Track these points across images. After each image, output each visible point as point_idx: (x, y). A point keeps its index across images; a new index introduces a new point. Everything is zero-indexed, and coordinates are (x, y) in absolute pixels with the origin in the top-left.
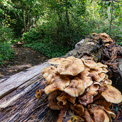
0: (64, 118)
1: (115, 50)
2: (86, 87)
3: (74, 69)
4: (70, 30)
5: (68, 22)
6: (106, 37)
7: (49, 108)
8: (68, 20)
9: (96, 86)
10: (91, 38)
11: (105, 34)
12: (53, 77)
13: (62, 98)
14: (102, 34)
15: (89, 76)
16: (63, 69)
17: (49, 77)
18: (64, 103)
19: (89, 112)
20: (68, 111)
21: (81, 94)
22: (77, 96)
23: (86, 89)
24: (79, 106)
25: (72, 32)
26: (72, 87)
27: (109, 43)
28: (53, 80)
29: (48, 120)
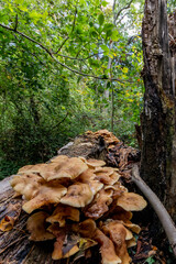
0: (65, 245)
1: (124, 153)
2: (94, 192)
3: (71, 170)
4: (43, 131)
5: (37, 118)
6: (109, 136)
7: (32, 242)
8: (36, 113)
9: (108, 191)
10: (85, 137)
11: (106, 131)
12: (34, 188)
13: (56, 216)
14: (102, 131)
15: (96, 179)
16: (52, 173)
17: (26, 189)
18: (62, 224)
19: (102, 230)
20: (69, 235)
21: (89, 202)
22: (83, 205)
23: (95, 196)
24: (88, 221)
25: (46, 134)
26: (72, 195)
27: (114, 143)
28: (35, 192)
29: (35, 260)
